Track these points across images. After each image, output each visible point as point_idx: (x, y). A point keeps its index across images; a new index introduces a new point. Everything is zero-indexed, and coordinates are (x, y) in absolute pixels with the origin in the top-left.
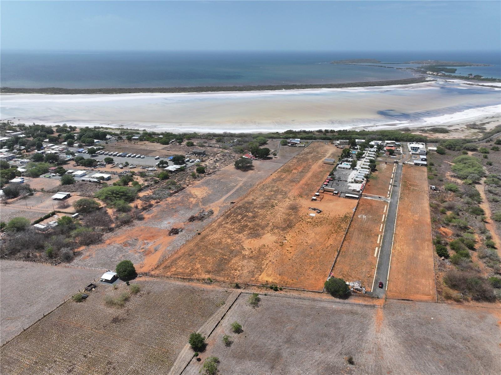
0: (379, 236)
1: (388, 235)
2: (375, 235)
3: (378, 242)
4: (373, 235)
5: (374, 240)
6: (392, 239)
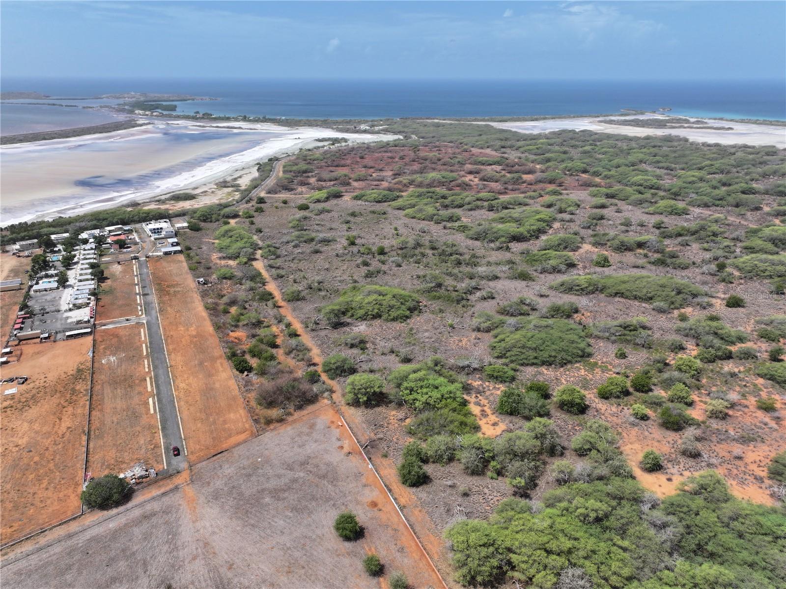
1: (161, 372)
2: (141, 381)
3: (149, 389)
4: (138, 381)
5: (141, 389)
6: (169, 377)
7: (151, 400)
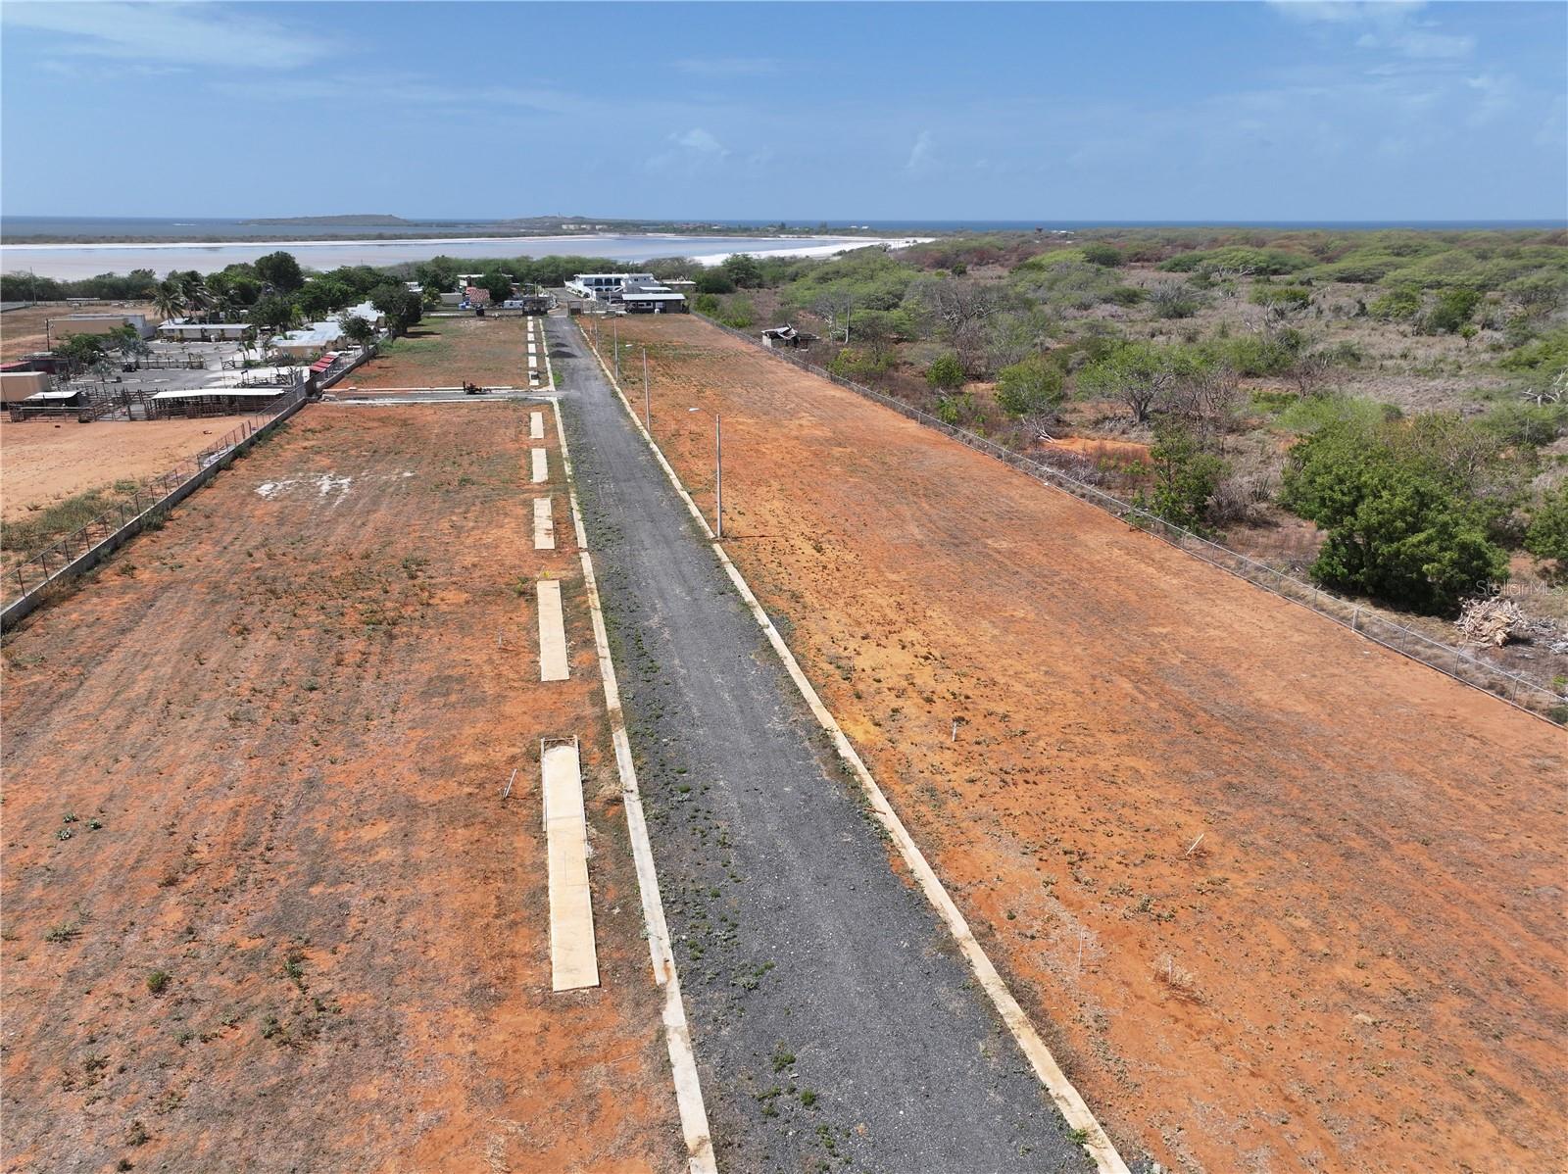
0: (548, 594)
1: (651, 559)
2: (492, 594)
3: (554, 661)
4: (454, 597)
5: (476, 654)
6: (727, 589)
7: (561, 770)
